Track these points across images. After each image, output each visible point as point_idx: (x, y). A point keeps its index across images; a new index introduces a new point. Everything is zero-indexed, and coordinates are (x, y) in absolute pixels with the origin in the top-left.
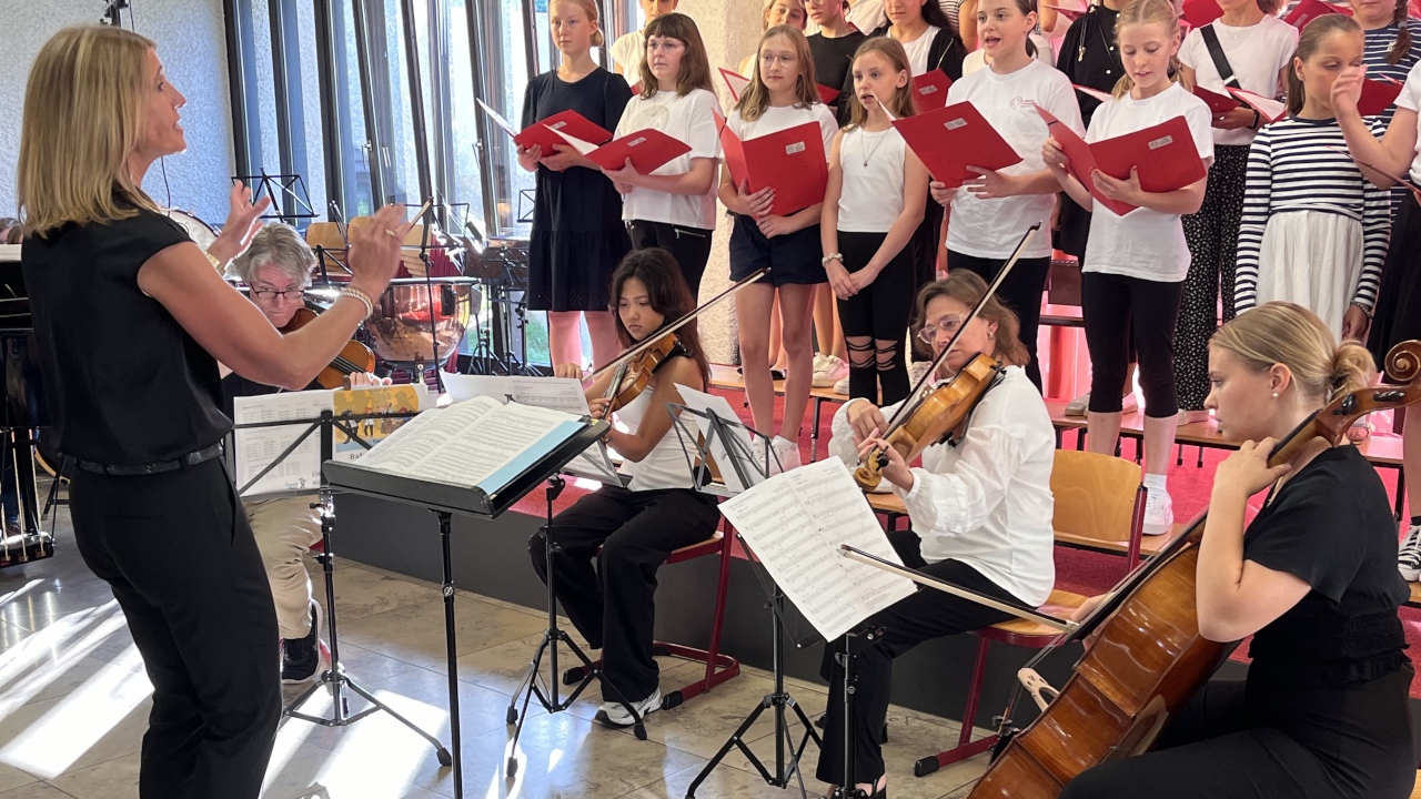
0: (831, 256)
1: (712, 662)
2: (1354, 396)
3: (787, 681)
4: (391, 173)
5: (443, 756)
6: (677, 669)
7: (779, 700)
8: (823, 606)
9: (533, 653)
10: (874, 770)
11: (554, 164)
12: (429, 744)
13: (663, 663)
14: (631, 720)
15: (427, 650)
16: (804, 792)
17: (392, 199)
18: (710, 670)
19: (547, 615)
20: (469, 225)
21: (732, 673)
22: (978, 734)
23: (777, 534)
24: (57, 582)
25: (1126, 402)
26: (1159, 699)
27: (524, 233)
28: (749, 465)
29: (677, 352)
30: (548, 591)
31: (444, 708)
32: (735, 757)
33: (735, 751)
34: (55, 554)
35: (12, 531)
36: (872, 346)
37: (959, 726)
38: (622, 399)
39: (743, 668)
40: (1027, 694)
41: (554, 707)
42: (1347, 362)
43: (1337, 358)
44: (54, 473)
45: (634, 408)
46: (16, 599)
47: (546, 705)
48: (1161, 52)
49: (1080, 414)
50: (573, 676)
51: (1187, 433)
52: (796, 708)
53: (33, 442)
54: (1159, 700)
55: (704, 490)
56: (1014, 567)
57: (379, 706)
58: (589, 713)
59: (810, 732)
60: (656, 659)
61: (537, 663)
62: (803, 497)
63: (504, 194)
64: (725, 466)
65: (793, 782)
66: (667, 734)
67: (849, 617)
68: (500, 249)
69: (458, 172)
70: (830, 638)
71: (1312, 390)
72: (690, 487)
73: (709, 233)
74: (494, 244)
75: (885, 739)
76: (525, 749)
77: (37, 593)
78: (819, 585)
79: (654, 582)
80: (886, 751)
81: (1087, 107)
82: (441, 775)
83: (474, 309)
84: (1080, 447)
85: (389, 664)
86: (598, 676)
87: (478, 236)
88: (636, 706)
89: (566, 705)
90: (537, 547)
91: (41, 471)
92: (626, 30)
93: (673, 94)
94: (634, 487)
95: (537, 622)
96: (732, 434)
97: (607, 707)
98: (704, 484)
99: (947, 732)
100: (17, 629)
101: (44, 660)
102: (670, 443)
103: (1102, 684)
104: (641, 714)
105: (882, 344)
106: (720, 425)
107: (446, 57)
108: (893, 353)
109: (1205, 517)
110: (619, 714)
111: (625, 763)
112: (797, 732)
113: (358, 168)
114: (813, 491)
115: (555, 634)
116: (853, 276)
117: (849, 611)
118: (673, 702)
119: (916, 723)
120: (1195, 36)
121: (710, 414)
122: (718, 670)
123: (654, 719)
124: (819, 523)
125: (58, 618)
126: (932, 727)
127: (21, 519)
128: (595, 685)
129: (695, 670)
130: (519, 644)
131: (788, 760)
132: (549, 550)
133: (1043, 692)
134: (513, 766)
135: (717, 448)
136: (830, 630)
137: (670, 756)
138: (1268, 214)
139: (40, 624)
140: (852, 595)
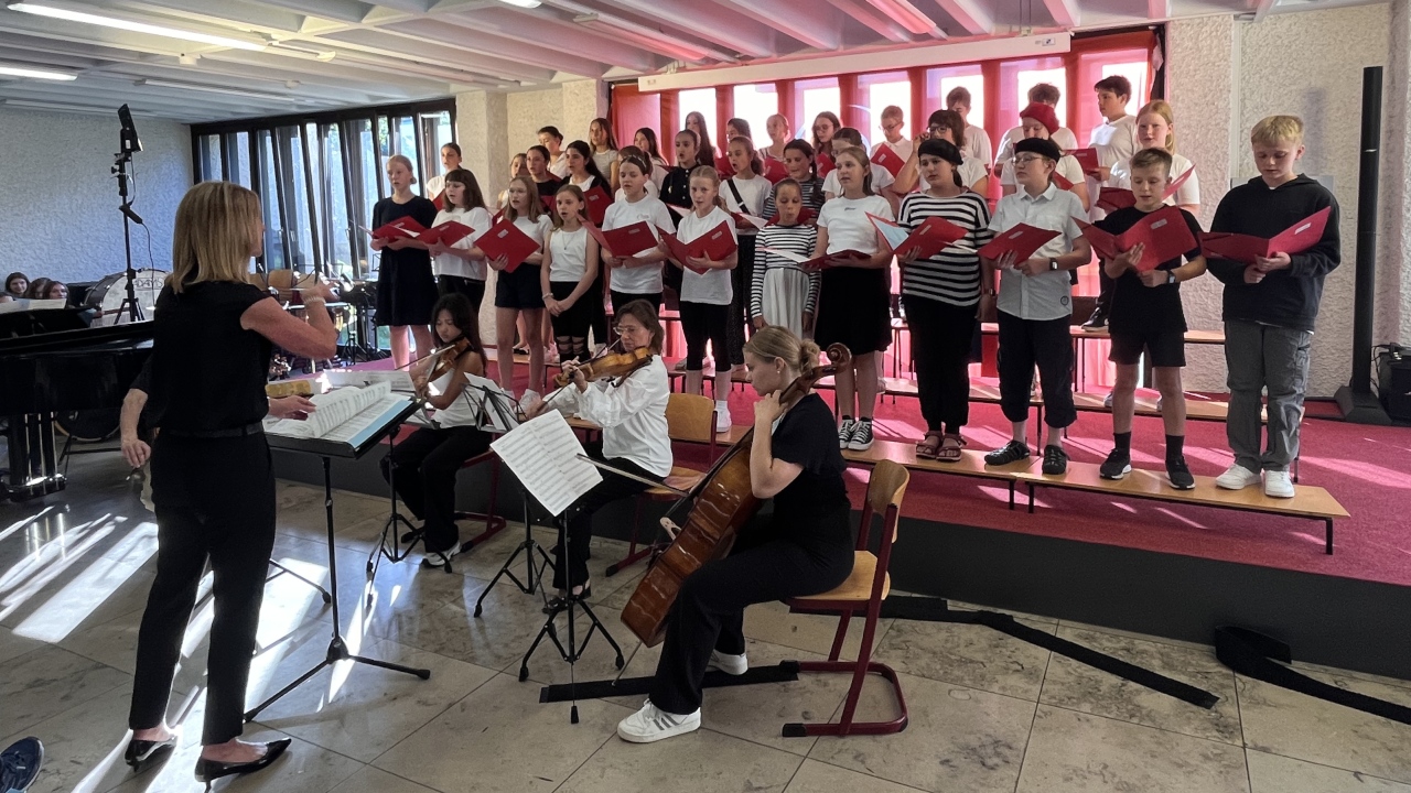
0: (547, 294)
1: (490, 521)
2: (814, 370)
3: (532, 527)
4: (295, 245)
5: (326, 597)
6: (469, 527)
7: (529, 544)
8: (551, 496)
9: (384, 526)
10: (582, 577)
11: (394, 246)
12: (315, 589)
13: (461, 524)
14: (443, 562)
15: (317, 530)
16: (544, 594)
17: (295, 260)
18: (489, 526)
19: (390, 501)
20: (343, 275)
21: (502, 526)
22: (639, 548)
23: (525, 457)
24: (67, 507)
25: (704, 362)
26: (731, 527)
27: (374, 277)
28: (507, 415)
29: (469, 349)
30: (391, 488)
31: (325, 566)
32: (505, 578)
33: (504, 574)
34: (67, 487)
35: (36, 474)
36: (571, 341)
37: (628, 544)
38: (436, 374)
39: (508, 523)
40: (665, 532)
41: (395, 559)
42: (808, 351)
43: (803, 349)
44: (68, 435)
45: (443, 380)
46: (35, 521)
47: (391, 558)
48: (709, 192)
49: (682, 369)
50: (406, 539)
51: (735, 376)
52: (539, 548)
53: (53, 419)
54: (730, 529)
55: (483, 429)
56: (652, 458)
57: (285, 570)
58: (418, 560)
59: (547, 560)
60: (456, 523)
61: (385, 534)
62: (538, 434)
63: (364, 255)
64: (494, 416)
65: (538, 588)
66: (463, 567)
67: (566, 500)
68: (362, 286)
69: (336, 241)
70: (555, 515)
71: (795, 367)
72: (474, 424)
73: (484, 282)
74: (358, 283)
75: (588, 556)
76: (377, 585)
77: (52, 516)
78: (549, 484)
79: (454, 480)
80: (591, 566)
81: (676, 218)
82: (325, 610)
83: (346, 320)
84: (683, 391)
85: (292, 540)
86: (423, 538)
87: (346, 280)
88: (445, 553)
89: (403, 557)
90: (385, 465)
91: (58, 433)
92: (434, 175)
93: (463, 209)
94: (443, 426)
95: (382, 506)
96: (497, 399)
97: (428, 556)
98: (483, 425)
99: (622, 549)
100: (36, 541)
101: (55, 558)
102: (461, 400)
103: (702, 523)
104: (449, 558)
105: (576, 339)
106: (490, 394)
107: (329, 183)
108: (581, 345)
109: (752, 429)
110: (436, 560)
111: (438, 588)
112: (539, 559)
113: (275, 241)
114: (544, 431)
115: (396, 517)
116: (560, 303)
117: (566, 497)
118: (466, 548)
119: (605, 545)
120: (724, 184)
121: (484, 388)
122: (494, 525)
123: (456, 560)
124: (547, 448)
125: (66, 530)
126: (614, 546)
127: (43, 466)
128: (421, 544)
129: (481, 526)
130: (373, 520)
131: (535, 576)
132: (391, 468)
133: (673, 529)
134: (370, 598)
135: (489, 406)
136: (555, 509)
137: (467, 581)
138: (766, 269)
139: (54, 533)
140: (568, 487)
